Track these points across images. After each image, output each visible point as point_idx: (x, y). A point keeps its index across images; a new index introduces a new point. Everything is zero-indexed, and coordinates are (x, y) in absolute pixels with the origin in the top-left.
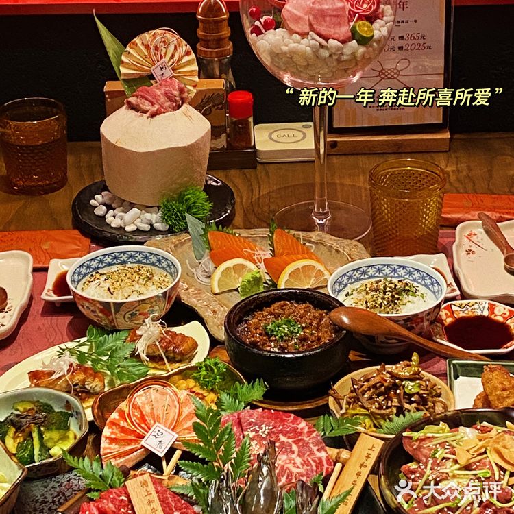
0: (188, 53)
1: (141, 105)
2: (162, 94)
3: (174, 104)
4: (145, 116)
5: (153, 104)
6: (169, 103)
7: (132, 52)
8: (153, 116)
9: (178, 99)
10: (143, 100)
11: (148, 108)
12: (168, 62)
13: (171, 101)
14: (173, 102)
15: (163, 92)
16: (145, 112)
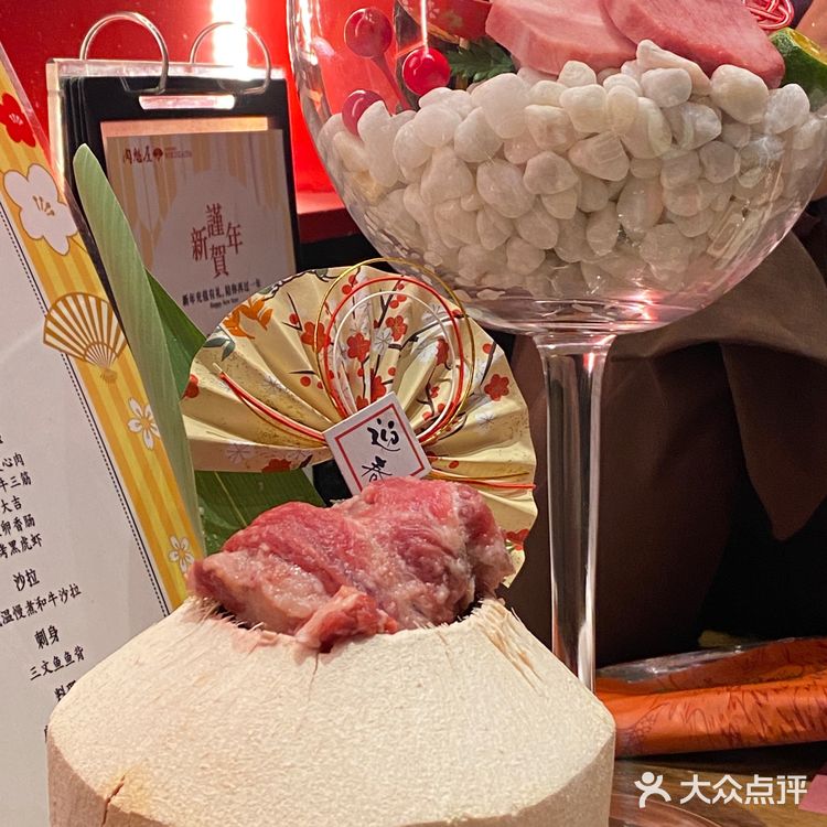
0: (495, 388)
1: (269, 589)
2: (382, 539)
3: (442, 593)
4: (289, 644)
5: (332, 586)
6: (414, 586)
7: (243, 348)
8: (327, 643)
9: (459, 566)
10: (282, 567)
11: (304, 603)
12: (410, 412)
13: (427, 575)
14: (436, 579)
15: (385, 528)
16: (290, 625)
